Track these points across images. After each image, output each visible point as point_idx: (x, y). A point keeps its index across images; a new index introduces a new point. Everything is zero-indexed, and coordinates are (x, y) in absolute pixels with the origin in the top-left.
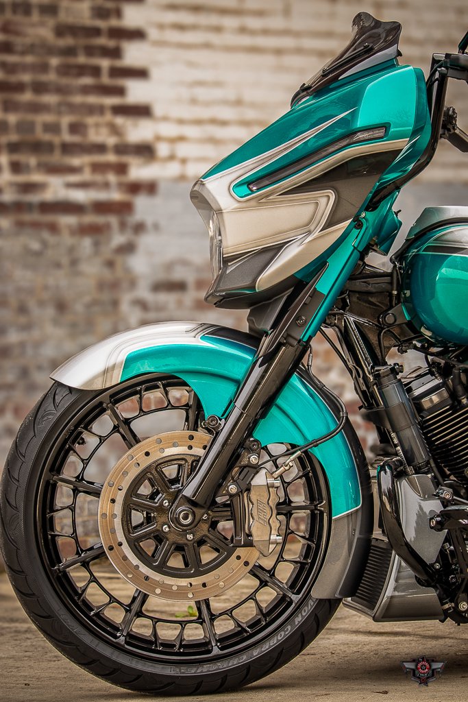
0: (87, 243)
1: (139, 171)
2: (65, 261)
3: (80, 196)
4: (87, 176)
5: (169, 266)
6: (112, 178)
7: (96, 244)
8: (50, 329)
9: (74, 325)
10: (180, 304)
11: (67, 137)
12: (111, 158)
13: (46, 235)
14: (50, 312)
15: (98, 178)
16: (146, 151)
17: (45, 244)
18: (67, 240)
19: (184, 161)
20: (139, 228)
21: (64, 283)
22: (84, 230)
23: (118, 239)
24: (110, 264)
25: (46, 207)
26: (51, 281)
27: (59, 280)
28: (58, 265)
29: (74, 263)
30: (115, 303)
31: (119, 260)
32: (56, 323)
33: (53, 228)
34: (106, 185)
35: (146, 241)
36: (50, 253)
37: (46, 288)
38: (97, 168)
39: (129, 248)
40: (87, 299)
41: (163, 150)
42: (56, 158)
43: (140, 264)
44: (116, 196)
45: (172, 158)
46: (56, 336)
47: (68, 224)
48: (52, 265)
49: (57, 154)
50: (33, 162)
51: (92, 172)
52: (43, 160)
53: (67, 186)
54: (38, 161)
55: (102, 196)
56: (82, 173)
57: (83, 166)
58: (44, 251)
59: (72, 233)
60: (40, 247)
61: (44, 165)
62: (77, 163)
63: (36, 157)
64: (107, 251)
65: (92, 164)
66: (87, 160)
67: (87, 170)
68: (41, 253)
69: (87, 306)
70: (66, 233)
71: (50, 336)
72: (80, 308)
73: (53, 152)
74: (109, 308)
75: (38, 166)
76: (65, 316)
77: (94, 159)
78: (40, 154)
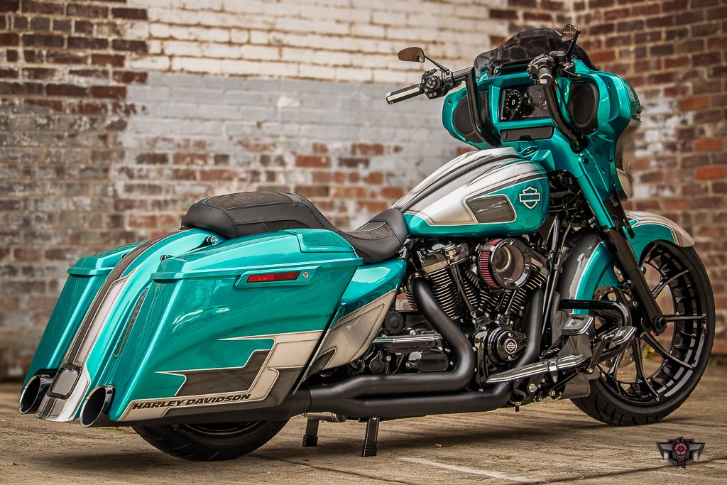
0: (85, 118)
1: (133, 63)
2: (66, 134)
3: (82, 82)
4: (89, 66)
5: (155, 140)
6: (109, 68)
7: (93, 121)
8: (49, 188)
9: (69, 186)
10: (160, 172)
11: (74, 33)
12: (111, 52)
13: (51, 111)
14: (51, 174)
15: (99, 68)
16: (140, 47)
17: (49, 118)
18: (71, 118)
19: (171, 57)
20: (130, 110)
21: (63, 151)
22: (83, 110)
23: (112, 118)
24: (104, 138)
25: (52, 89)
26: (53, 150)
27: (60, 149)
28: (60, 138)
29: (72, 136)
30: (106, 170)
31: (111, 135)
32: (55, 184)
33: (58, 107)
34: (105, 73)
35: (134, 121)
36: (51, 127)
37: (48, 155)
38: (96, 59)
39: (121, 126)
40: (83, 166)
41: (154, 47)
42: (64, 50)
43: (128, 139)
44: (113, 83)
45: (162, 53)
46: (54, 194)
47: (70, 104)
48: (53, 136)
49: (65, 46)
50: (44, 53)
51: (93, 63)
52: (53, 51)
53: (71, 72)
54: (48, 52)
55: (101, 82)
56: (86, 63)
57: (86, 57)
58: (48, 124)
59: (73, 111)
60: (45, 121)
61: (53, 55)
62: (81, 54)
63: (48, 48)
64: (101, 128)
65: (94, 56)
66: (89, 52)
67: (90, 61)
68: (46, 127)
69: (82, 171)
70: (68, 111)
71: (49, 194)
72: (75, 172)
73: (62, 45)
74: (101, 174)
75: (48, 56)
76: (63, 179)
77: (95, 52)
78: (50, 46)
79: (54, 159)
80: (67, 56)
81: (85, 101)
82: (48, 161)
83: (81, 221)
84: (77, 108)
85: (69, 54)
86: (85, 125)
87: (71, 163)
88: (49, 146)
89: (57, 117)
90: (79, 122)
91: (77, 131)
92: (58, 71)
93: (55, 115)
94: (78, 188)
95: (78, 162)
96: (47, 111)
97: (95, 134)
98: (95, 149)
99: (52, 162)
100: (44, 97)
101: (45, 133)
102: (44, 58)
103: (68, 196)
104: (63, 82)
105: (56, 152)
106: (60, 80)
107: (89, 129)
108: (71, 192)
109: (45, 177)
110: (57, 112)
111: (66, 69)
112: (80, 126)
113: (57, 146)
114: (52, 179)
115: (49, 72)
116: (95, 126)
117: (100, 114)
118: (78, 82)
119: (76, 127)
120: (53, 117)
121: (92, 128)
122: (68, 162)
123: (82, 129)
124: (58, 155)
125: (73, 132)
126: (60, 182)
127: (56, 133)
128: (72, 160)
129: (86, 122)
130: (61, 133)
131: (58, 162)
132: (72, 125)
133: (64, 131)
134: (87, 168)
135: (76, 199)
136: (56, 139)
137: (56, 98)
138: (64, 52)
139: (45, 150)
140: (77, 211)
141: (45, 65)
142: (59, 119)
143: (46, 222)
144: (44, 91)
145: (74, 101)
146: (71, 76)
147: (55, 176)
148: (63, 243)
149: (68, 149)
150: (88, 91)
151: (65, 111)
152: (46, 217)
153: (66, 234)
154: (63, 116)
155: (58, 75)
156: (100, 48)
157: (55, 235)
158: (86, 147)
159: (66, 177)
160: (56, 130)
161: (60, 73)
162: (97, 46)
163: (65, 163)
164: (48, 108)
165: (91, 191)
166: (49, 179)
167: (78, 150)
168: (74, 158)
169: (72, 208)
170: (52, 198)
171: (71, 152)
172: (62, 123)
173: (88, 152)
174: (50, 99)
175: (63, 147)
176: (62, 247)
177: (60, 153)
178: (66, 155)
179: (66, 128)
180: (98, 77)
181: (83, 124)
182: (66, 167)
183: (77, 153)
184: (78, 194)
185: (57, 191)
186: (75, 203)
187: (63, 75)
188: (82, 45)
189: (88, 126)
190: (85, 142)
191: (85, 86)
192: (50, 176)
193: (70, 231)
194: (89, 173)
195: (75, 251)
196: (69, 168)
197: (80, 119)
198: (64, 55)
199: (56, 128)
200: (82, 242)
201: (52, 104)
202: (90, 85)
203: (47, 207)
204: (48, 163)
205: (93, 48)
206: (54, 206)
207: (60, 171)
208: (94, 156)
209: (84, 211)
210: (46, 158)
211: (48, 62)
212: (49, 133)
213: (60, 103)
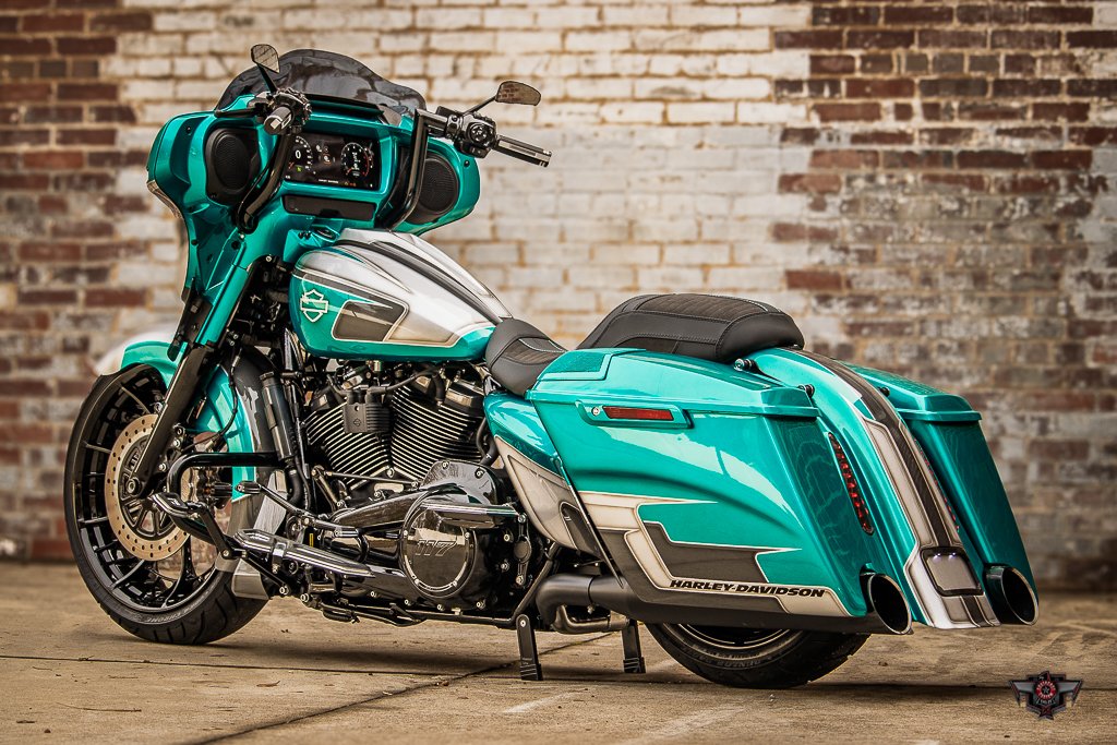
0: (1021, 200)
1: (1102, 114)
2: (990, 225)
3: (1016, 145)
4: (1029, 121)
6: (1063, 123)
7: (1034, 204)
8: (960, 304)
9: (994, 301)
11: (1003, 74)
12: (1066, 99)
13: (966, 191)
14: (964, 283)
15: (1046, 123)
16: (1114, 89)
17: (962, 201)
18: (998, 200)
20: (1098, 185)
21: (984, 249)
22: (1017, 187)
23: (1066, 199)
24: (1052, 229)
25: (967, 159)
26: (968, 248)
27: (980, 247)
28: (979, 229)
29: (1000, 227)
30: (1056, 277)
31: (1064, 224)
32: (969, 297)
33: (977, 184)
34: (1056, 131)
35: (1104, 201)
36: (965, 213)
37: (960, 255)
38: (1040, 111)
39: (1081, 210)
40: (1016, 272)
42: (988, 99)
43: (1093, 229)
44: (1069, 146)
46: (968, 313)
47: (997, 180)
48: (968, 228)
49: (989, 94)
50: (955, 105)
51: (1036, 117)
52: (969, 102)
53: (1000, 132)
54: (962, 103)
55: (1049, 145)
56: (1023, 118)
57: (1024, 109)
58: (960, 210)
59: (1002, 190)
60: (955, 206)
61: (969, 108)
62: (1015, 104)
63: (961, 98)
64: (1049, 214)
65: (1036, 107)
66: (1030, 100)
67: (1030, 114)
68: (957, 214)
69: (1015, 278)
70: (993, 190)
71: (961, 313)
72: (1005, 281)
73: (984, 92)
74: (1046, 283)
75: (962, 109)
76: (984, 290)
77: (1039, 100)
78: (965, 94)
79: (970, 262)
80: (993, 108)
81: (1022, 174)
82: (960, 263)
83: (1013, 353)
84: (1007, 186)
85: (996, 105)
86: (1021, 210)
87: (996, 266)
88: (962, 241)
89: (975, 199)
90: (1011, 206)
91: (1007, 219)
92: (978, 131)
93: (971, 196)
94: (1009, 303)
95: (1009, 265)
96: (959, 190)
97: (1038, 223)
98: (1038, 245)
99: (966, 265)
100: (955, 170)
101: (956, 223)
102: (956, 114)
103: (991, 315)
104: (985, 147)
105: (973, 251)
106: (981, 144)
107: (1028, 217)
108: (996, 310)
109: (955, 288)
110: (974, 192)
111: (991, 127)
112: (1013, 211)
113: (974, 242)
114: (965, 291)
115: (963, 133)
116: (1039, 210)
117: (1047, 193)
118: (1012, 146)
119: (1006, 213)
120: (968, 200)
121: (1033, 215)
122: (992, 265)
123: (1016, 216)
124: (976, 255)
125: (1001, 221)
126: (979, 294)
127: (973, 223)
128: (999, 262)
129: (1022, 206)
130: (981, 223)
131: (977, 265)
132: (999, 211)
133: (988, 220)
134: (1025, 275)
135: (1004, 320)
136: (972, 232)
137: (974, 172)
138: (989, 103)
139: (955, 249)
140: (1005, 338)
141: (957, 124)
142: (979, 203)
143: (955, 354)
144: (955, 162)
145: (1004, 175)
146: (999, 138)
147: (971, 287)
148: (983, 384)
149: (993, 247)
150: (1026, 160)
151: (988, 190)
152: (955, 346)
153: (988, 372)
154: (986, 198)
155: (978, 137)
156: (1047, 94)
157: (970, 373)
158: (1023, 242)
159: (990, 287)
160: (974, 219)
161: (981, 135)
162: (1043, 91)
163: (987, 267)
164: (960, 186)
165: (1030, 308)
166: (960, 291)
167: (1010, 247)
168: (1003, 259)
169: (997, 332)
170: (966, 318)
171: (997, 250)
172: (984, 209)
173: (1026, 250)
174: (964, 172)
175: (985, 243)
176: (981, 391)
177: (980, 253)
178: (988, 254)
179: (990, 215)
180: (1044, 137)
181: (1018, 208)
182: (990, 272)
183: (1008, 251)
184: (1008, 312)
185: (975, 309)
186: (1002, 327)
187: (987, 137)
188: (1016, 92)
189: (1026, 212)
190: (1022, 236)
191: (1022, 151)
192: (962, 287)
193: (994, 368)
194: (1027, 282)
195: (1003, 397)
196: (994, 274)
197: (1014, 201)
198: (988, 106)
199: (974, 214)
200: (1015, 383)
201: (967, 181)
202: (1031, 150)
203: (957, 331)
204: (960, 268)
205: (1036, 94)
206: (968, 329)
207: (979, 278)
208: (1036, 255)
209: (1018, 338)
210: (957, 259)
211: (961, 118)
212: (963, 223)
213: (980, 178)
